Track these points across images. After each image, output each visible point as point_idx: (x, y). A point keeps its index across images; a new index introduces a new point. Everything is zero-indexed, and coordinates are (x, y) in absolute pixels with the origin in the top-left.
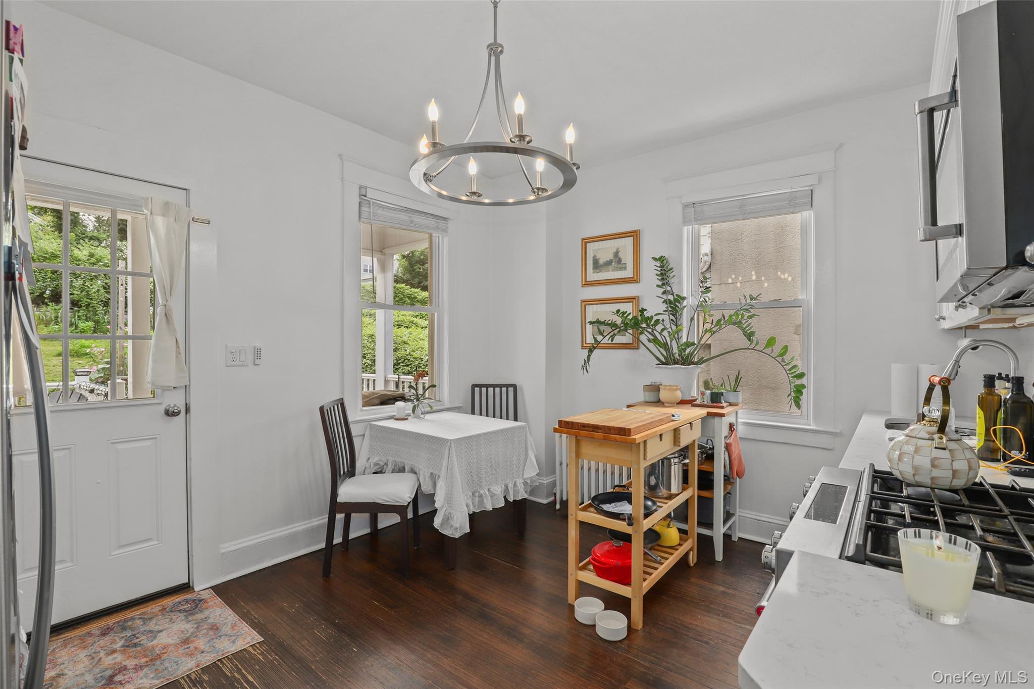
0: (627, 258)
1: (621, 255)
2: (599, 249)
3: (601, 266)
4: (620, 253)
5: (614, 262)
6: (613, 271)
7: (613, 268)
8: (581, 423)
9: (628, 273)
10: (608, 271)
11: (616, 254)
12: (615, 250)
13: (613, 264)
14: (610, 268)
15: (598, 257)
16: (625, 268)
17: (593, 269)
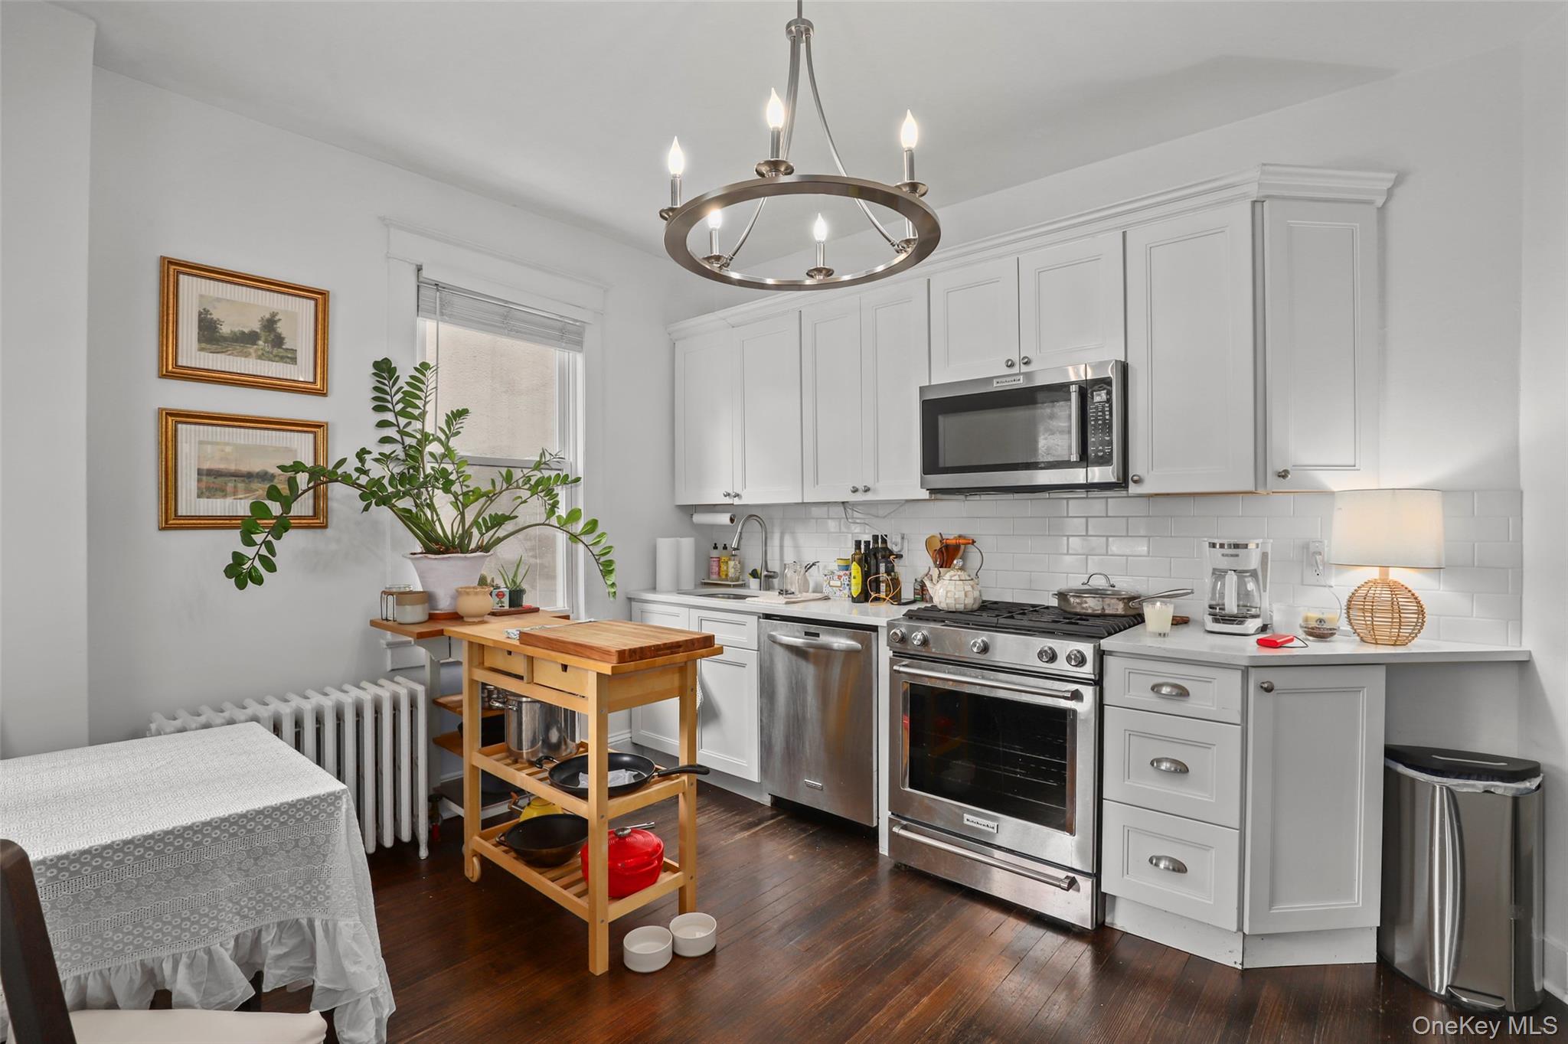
0: (301, 339)
1: (282, 328)
2: (218, 300)
3: (225, 339)
4: (279, 324)
5: (263, 338)
6: (260, 357)
7: (260, 353)
8: (654, 646)
9: (302, 372)
10: (247, 355)
11: (270, 324)
12: (268, 316)
13: (261, 343)
14: (252, 350)
15: (215, 316)
16: (294, 360)
17: (200, 341)
